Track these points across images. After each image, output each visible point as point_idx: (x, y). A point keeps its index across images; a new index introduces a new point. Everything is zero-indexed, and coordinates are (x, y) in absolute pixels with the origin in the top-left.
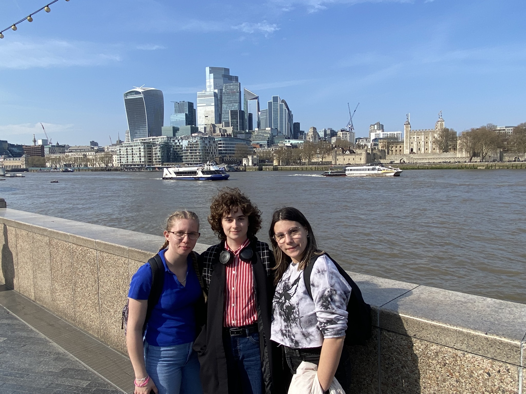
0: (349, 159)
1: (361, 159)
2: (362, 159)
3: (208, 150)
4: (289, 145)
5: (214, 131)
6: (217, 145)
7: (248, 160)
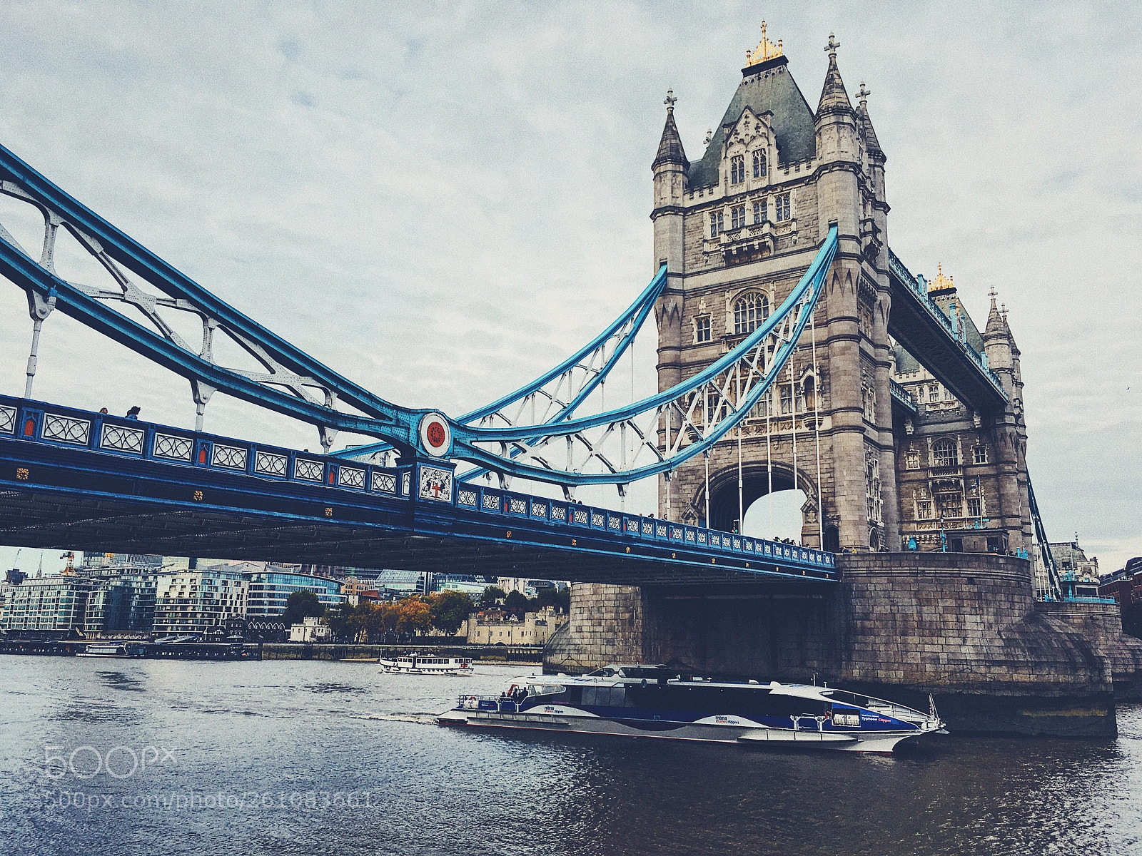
0: (500, 634)
1: (522, 634)
3: (218, 601)
6: (246, 591)
7: (302, 629)
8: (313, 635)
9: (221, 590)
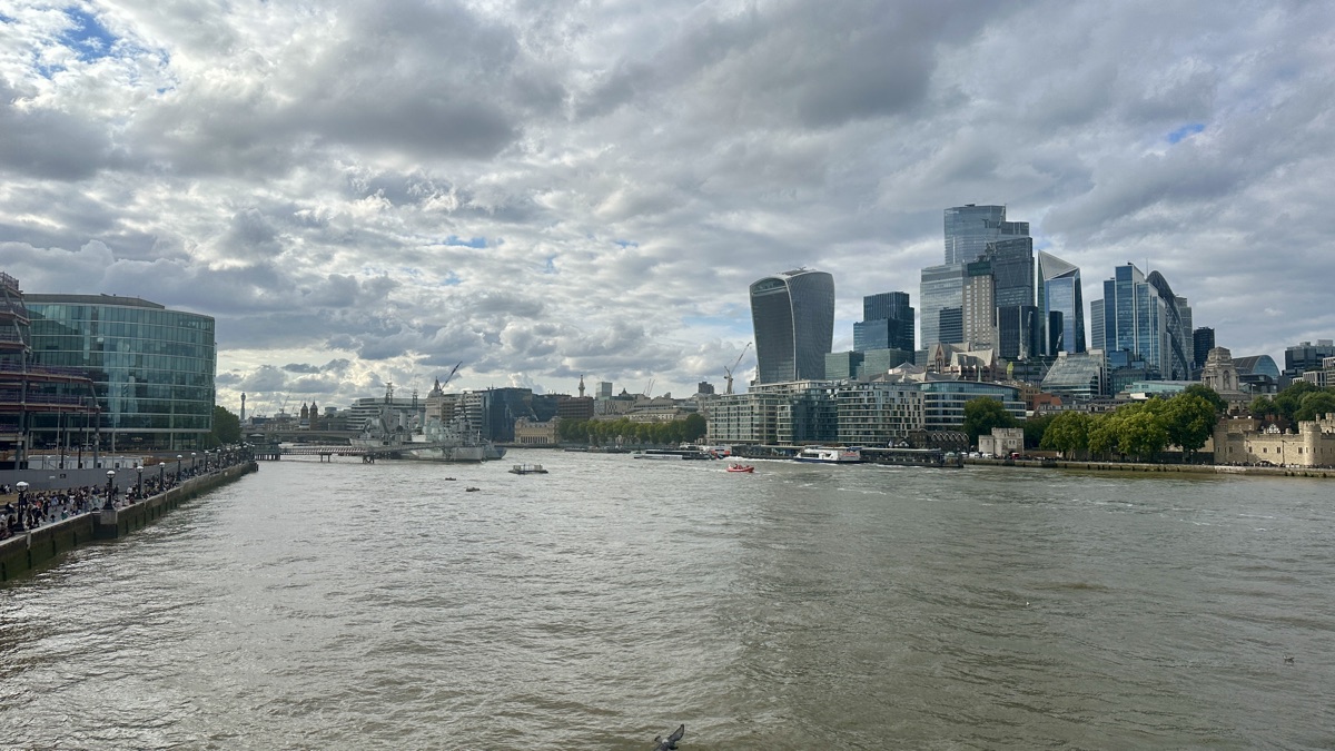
0: (1265, 450)
1: (1300, 451)
2: (1304, 450)
3: (895, 413)
4: (1142, 396)
5: (948, 361)
6: (922, 402)
7: (991, 441)
8: (1004, 448)
9: (898, 401)
